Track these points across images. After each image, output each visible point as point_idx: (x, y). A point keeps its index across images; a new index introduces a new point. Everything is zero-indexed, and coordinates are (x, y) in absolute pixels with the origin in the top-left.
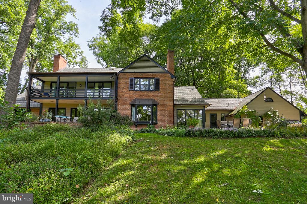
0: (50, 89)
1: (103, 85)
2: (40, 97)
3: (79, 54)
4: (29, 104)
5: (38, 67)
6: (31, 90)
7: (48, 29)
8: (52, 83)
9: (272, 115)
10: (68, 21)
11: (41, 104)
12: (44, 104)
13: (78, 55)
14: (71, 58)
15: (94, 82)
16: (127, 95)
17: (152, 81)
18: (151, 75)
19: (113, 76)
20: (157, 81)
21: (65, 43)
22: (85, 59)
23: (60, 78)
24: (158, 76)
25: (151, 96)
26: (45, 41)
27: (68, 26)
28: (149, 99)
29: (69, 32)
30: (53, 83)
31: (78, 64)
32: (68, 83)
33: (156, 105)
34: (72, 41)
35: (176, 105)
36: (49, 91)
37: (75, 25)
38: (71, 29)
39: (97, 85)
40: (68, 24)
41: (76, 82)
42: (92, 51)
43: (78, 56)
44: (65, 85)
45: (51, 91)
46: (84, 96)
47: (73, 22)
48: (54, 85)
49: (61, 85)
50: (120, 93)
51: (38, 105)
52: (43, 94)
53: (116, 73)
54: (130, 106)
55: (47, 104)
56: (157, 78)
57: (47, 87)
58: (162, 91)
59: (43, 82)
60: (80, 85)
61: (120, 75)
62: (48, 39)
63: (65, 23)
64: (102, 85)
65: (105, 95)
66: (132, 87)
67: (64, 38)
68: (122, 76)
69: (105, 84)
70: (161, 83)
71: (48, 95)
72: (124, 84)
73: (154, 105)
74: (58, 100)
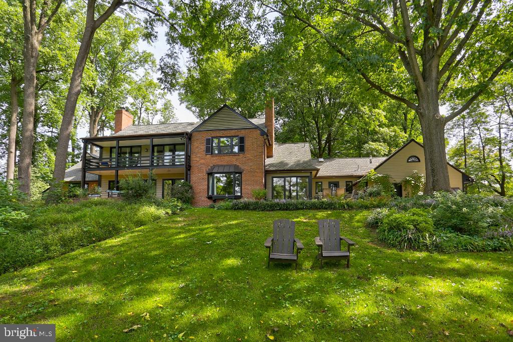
0: (109, 157)
1: (175, 147)
2: (98, 168)
3: (160, 96)
4: (84, 176)
5: (103, 121)
6: (86, 160)
7: (113, 65)
8: (111, 148)
9: (413, 182)
10: (140, 51)
11: (100, 176)
12: (104, 176)
13: (159, 98)
14: (149, 104)
15: (163, 145)
16: (202, 161)
17: (235, 141)
18: (232, 133)
19: (183, 137)
20: (242, 140)
21: (139, 82)
22: (170, 104)
23: (119, 142)
24: (242, 134)
25: (234, 161)
26: (109, 84)
27: (141, 57)
28: (230, 166)
29: (143, 66)
30: (113, 149)
31: (159, 113)
32: (131, 147)
33: (240, 173)
34: (149, 78)
35: (267, 172)
36: (108, 160)
37: (150, 55)
38: (146, 61)
39: (167, 148)
40: (141, 54)
41: (140, 146)
42: (178, 92)
43: (159, 100)
44: (128, 150)
45: (111, 160)
46: (149, 165)
47: (148, 52)
48: (114, 150)
49: (123, 150)
50: (195, 159)
51: (96, 178)
52: (100, 164)
53: (187, 133)
54: (207, 175)
55: (106, 176)
56: (241, 136)
57: (106, 155)
58: (249, 154)
59: (101, 148)
60: (146, 150)
61: (194, 134)
62: (114, 81)
63: (137, 54)
64: (173, 148)
65: (179, 162)
66: (209, 150)
67: (137, 75)
68: (196, 136)
69: (177, 147)
70: (248, 144)
71: (107, 165)
72: (198, 146)
73: (237, 173)
74: (118, 171)
